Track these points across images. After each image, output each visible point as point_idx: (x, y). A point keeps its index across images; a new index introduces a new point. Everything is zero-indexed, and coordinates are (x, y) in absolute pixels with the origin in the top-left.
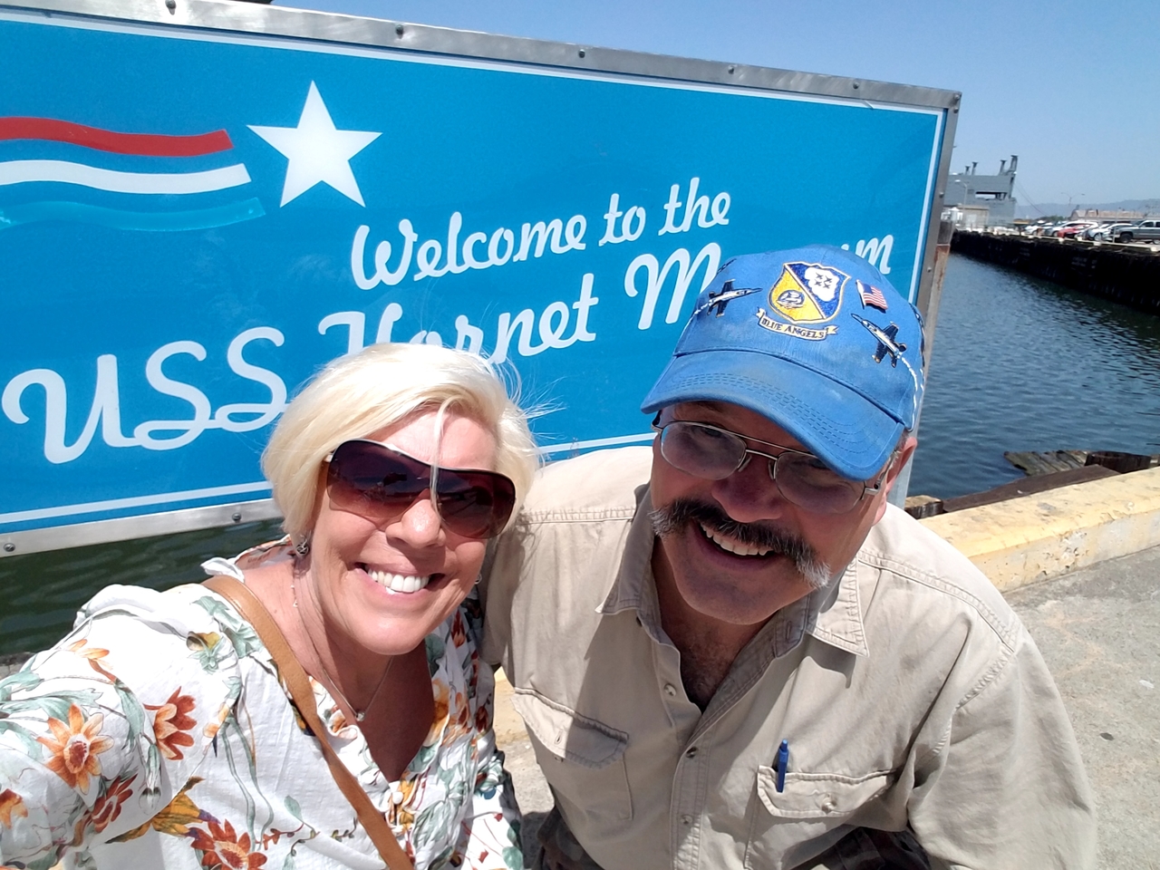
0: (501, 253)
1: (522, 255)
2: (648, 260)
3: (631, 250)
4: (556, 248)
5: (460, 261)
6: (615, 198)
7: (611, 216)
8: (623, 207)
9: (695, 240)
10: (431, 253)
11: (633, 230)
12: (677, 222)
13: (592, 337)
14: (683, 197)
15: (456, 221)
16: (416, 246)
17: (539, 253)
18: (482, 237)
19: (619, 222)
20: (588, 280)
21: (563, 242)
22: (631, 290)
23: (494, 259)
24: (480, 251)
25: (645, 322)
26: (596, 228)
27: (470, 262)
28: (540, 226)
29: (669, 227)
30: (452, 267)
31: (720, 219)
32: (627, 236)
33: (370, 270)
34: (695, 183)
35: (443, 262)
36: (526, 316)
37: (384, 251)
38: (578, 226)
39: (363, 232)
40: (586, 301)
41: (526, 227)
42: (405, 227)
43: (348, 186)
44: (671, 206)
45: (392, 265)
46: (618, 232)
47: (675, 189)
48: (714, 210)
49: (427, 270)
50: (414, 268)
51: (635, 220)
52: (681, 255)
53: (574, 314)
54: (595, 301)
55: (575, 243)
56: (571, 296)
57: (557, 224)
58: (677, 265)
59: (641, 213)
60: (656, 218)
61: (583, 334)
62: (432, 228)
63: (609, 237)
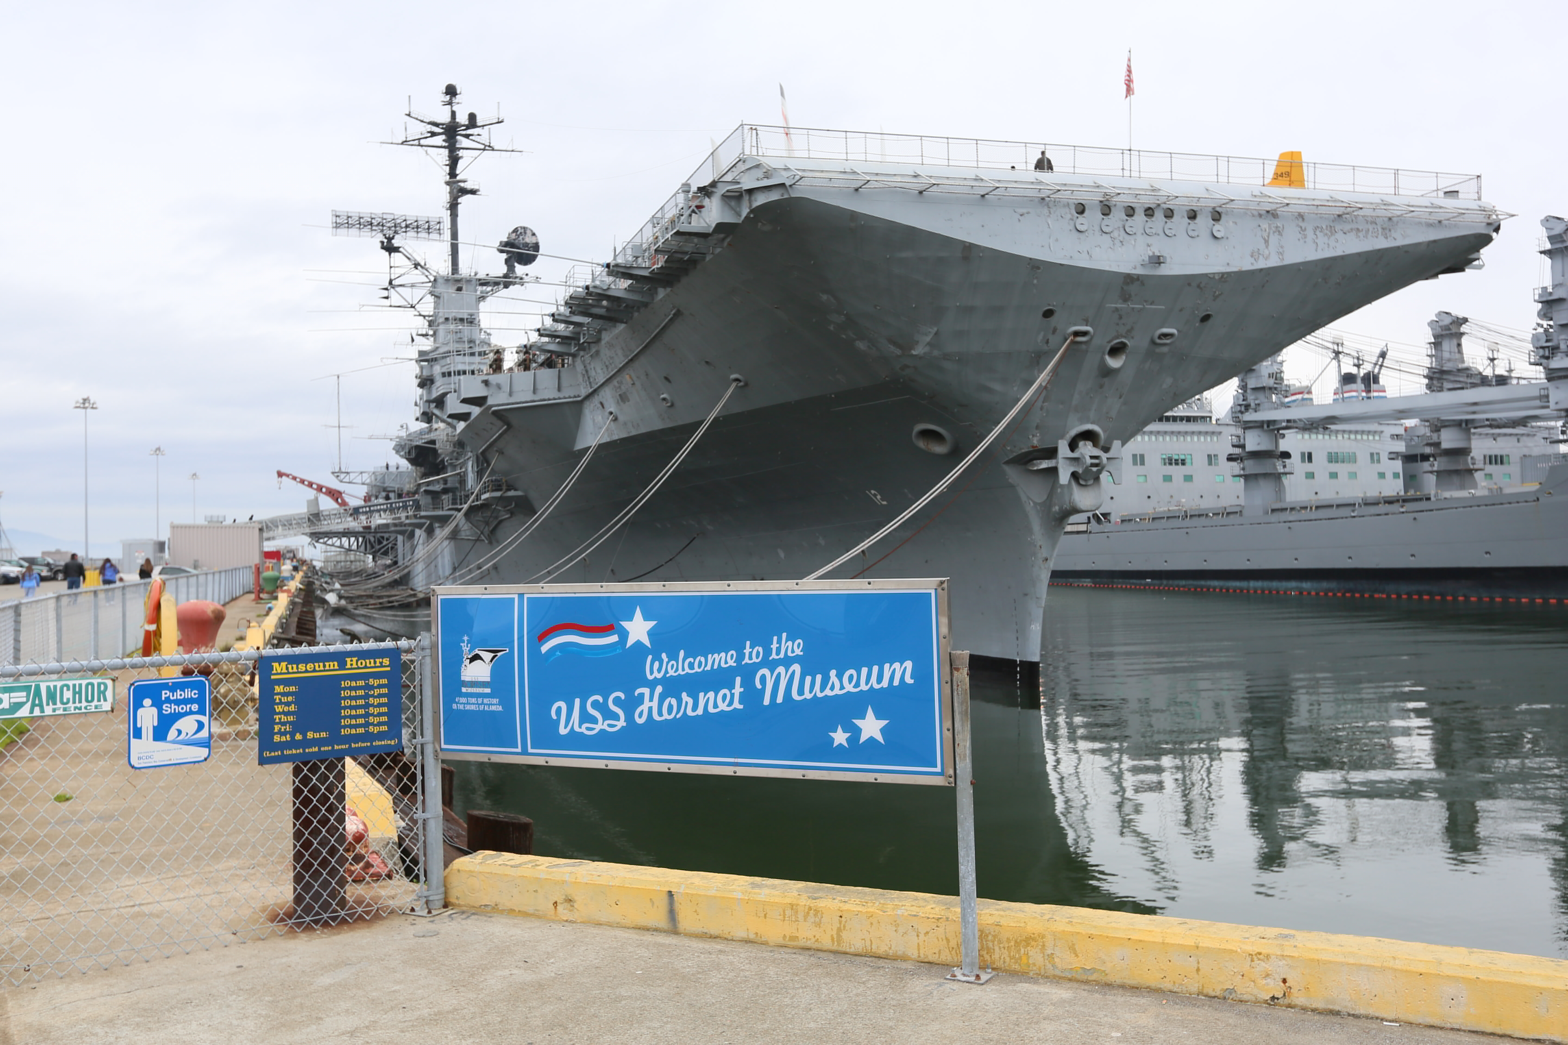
0: (700, 666)
1: (708, 668)
2: (765, 671)
3: (757, 667)
4: (723, 665)
5: (683, 670)
6: (748, 643)
7: (747, 651)
8: (752, 647)
9: (787, 662)
10: (673, 666)
11: (757, 657)
12: (778, 653)
13: (741, 707)
14: (779, 642)
15: (682, 654)
16: (668, 663)
17: (716, 667)
18: (691, 660)
19: (751, 653)
20: (738, 680)
21: (726, 662)
22: (759, 686)
23: (697, 669)
24: (691, 666)
25: (767, 701)
26: (740, 657)
27: (687, 670)
28: (716, 655)
29: (774, 656)
30: (680, 672)
31: (798, 652)
32: (755, 660)
33: (652, 673)
34: (784, 635)
35: (677, 670)
36: (711, 694)
37: (656, 664)
38: (732, 656)
39: (650, 657)
40: (738, 690)
41: (710, 656)
42: (664, 656)
43: (646, 641)
44: (774, 646)
45: (659, 671)
46: (750, 658)
47: (775, 638)
48: (796, 648)
49: (671, 673)
50: (666, 672)
51: (758, 653)
52: (781, 669)
53: (732, 695)
54: (742, 690)
55: (731, 663)
56: (731, 687)
57: (723, 655)
58: (779, 674)
59: (761, 649)
60: (768, 651)
61: (737, 705)
62: (673, 657)
63: (746, 660)
